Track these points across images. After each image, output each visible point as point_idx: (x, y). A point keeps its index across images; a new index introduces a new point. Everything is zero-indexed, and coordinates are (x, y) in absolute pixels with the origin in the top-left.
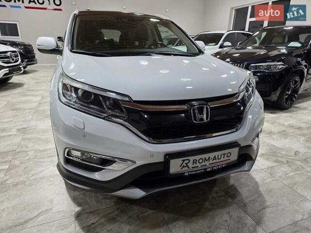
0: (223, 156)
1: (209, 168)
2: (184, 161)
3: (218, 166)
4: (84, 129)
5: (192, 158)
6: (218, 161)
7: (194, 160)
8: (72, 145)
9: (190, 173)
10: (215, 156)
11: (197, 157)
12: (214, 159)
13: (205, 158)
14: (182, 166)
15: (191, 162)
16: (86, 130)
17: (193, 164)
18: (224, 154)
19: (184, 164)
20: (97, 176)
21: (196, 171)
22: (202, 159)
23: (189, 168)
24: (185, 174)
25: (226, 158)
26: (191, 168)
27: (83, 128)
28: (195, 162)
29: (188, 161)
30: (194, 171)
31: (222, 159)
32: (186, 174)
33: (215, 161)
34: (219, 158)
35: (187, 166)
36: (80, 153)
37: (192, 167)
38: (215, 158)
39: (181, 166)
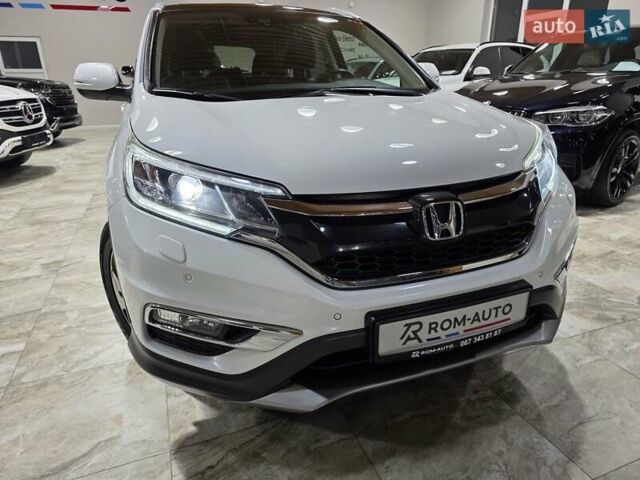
0: (494, 312)
1: (464, 339)
2: (409, 326)
3: (485, 334)
4: (185, 261)
5: (426, 320)
6: (483, 323)
7: (430, 324)
8: (160, 298)
9: (423, 353)
10: (477, 314)
11: (439, 317)
12: (474, 320)
13: (456, 319)
14: (406, 336)
15: (426, 327)
16: (189, 264)
17: (430, 332)
18: (496, 309)
19: (410, 333)
20: (216, 364)
21: (436, 347)
22: (449, 320)
23: (420, 341)
24: (413, 356)
25: (501, 317)
26: (424, 341)
27: (182, 259)
28: (432, 327)
29: (417, 327)
30: (432, 348)
31: (492, 319)
32: (415, 355)
33: (476, 324)
34: (486, 317)
35: (417, 338)
36: (177, 315)
37: (428, 340)
38: (476, 318)
39: (402, 338)
